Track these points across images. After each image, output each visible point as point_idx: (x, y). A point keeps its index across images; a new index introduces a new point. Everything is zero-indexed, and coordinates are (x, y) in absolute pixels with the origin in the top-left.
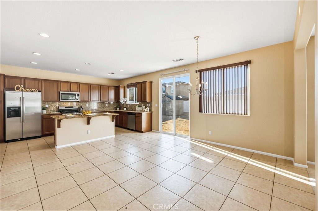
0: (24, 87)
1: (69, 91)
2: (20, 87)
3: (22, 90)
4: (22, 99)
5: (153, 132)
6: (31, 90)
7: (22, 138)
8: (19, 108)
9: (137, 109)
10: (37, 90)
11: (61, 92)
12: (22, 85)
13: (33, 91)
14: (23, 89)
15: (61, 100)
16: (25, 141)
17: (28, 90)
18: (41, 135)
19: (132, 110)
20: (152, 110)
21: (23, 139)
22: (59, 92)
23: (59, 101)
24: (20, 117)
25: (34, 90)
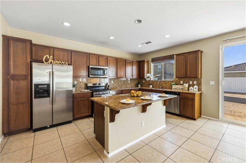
0: (53, 59)
1: (97, 66)
2: (49, 58)
3: (51, 63)
4: (52, 74)
5: (203, 118)
6: (61, 62)
7: (52, 124)
8: (48, 85)
9: (174, 87)
10: (67, 63)
11: (91, 66)
12: (51, 56)
13: (62, 64)
14: (52, 61)
15: (90, 76)
16: (55, 129)
17: (58, 62)
18: (72, 120)
19: (161, 88)
20: (201, 89)
21: (52, 126)
22: (89, 67)
23: (89, 76)
24: (50, 97)
25: (64, 63)
